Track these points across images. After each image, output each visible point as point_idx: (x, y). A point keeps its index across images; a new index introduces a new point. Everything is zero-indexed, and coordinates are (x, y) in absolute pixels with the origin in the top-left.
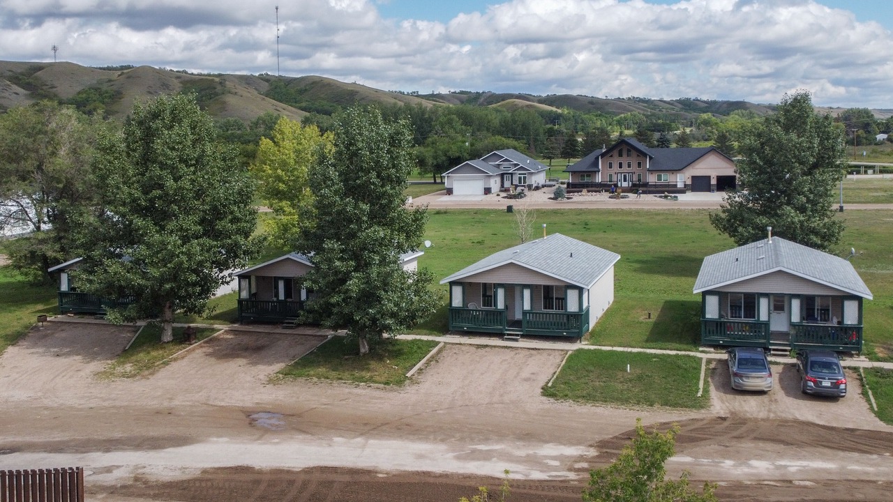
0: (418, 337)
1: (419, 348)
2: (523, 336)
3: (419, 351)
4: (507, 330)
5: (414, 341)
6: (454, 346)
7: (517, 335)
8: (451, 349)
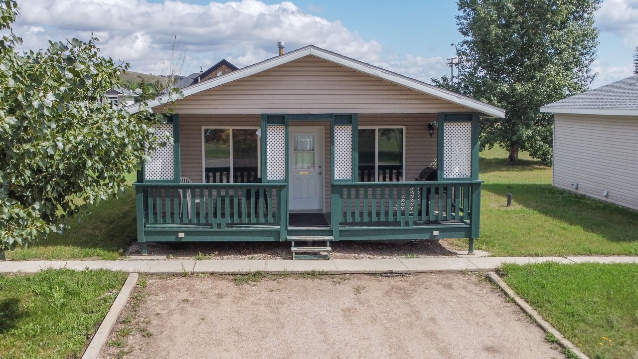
0: (57, 265)
1: (68, 293)
2: (336, 245)
3: (73, 302)
4: (291, 233)
5: (46, 277)
6: (169, 282)
7: (323, 243)
8: (164, 289)
